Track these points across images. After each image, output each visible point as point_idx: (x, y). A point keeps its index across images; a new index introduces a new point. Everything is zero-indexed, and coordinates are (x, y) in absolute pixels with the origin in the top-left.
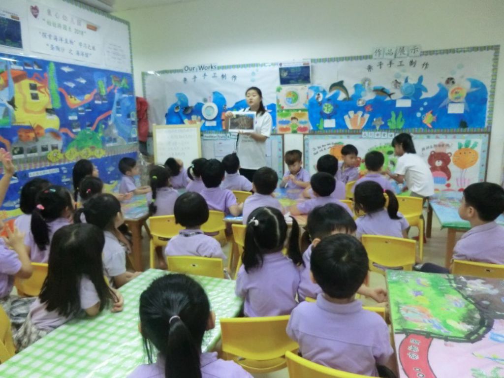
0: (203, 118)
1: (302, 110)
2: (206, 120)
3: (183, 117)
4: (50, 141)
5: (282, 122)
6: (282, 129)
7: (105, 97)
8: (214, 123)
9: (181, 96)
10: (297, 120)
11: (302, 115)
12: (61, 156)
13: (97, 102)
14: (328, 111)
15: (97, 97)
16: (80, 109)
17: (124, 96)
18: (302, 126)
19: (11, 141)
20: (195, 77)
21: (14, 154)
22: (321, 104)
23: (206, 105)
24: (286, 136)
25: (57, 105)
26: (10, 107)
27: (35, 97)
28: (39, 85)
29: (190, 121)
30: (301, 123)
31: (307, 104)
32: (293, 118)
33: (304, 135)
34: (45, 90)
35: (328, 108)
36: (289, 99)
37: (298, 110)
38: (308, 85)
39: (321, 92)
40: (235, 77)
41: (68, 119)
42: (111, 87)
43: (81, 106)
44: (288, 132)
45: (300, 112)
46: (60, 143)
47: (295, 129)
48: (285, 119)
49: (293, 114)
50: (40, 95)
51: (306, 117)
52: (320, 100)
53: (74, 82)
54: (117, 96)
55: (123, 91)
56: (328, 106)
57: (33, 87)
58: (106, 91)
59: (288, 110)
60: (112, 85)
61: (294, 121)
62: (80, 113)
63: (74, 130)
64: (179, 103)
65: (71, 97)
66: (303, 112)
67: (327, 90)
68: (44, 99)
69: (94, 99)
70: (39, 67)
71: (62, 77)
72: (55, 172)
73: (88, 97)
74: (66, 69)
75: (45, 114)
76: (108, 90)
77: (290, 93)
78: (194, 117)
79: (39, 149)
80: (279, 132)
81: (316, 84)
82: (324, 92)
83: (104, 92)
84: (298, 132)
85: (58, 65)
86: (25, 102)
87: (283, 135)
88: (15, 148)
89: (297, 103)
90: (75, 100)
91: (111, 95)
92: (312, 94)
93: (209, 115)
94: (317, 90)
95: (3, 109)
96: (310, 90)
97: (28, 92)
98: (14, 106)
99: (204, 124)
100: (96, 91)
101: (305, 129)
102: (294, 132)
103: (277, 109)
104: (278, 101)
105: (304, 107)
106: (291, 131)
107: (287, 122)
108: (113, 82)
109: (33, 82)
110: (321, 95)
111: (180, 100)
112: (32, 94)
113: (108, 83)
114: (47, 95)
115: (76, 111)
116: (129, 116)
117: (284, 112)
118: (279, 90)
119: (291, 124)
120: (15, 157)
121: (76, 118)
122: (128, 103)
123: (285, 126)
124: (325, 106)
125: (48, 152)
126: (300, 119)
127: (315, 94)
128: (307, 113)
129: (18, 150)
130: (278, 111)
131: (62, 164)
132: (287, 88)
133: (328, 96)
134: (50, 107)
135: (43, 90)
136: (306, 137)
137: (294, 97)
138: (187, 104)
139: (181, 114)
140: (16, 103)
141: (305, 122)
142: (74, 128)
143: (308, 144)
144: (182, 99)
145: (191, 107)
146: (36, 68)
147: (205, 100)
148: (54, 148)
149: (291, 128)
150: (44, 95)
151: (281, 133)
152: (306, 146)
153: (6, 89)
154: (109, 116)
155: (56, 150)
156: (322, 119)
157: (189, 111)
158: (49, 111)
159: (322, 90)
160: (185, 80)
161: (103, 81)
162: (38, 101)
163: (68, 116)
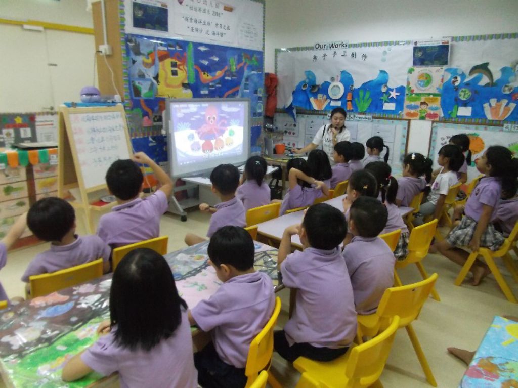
0: (328, 97)
1: (434, 95)
2: (331, 99)
3: (310, 95)
5: (410, 107)
6: (408, 114)
7: (234, 74)
8: (339, 104)
9: (309, 74)
10: (427, 105)
11: (433, 101)
13: (227, 78)
14: (464, 97)
15: (227, 73)
16: (211, 84)
17: (253, 72)
18: (432, 112)
19: (153, 111)
20: (325, 55)
21: (155, 121)
22: (457, 89)
23: (333, 84)
24: (413, 122)
25: (192, 81)
26: (155, 82)
27: (174, 73)
28: (178, 63)
29: (315, 100)
30: (432, 109)
31: (441, 88)
32: (422, 103)
33: (433, 122)
34: (184, 67)
35: (465, 94)
36: (421, 81)
37: (429, 94)
38: (445, 67)
39: (459, 75)
40: (365, 56)
42: (241, 65)
43: (212, 82)
44: (415, 118)
45: (431, 96)
47: (424, 115)
48: (413, 104)
49: (423, 99)
50: (179, 72)
51: (437, 104)
52: (457, 84)
53: (208, 60)
54: (246, 73)
55: (252, 68)
56: (465, 91)
57: (174, 65)
58: (236, 69)
59: (418, 94)
60: (242, 61)
61: (424, 107)
62: (211, 88)
64: (307, 81)
65: (204, 74)
66: (435, 97)
67: (467, 73)
68: (182, 75)
69: (225, 75)
70: (181, 47)
71: (198, 55)
73: (219, 74)
74: (202, 49)
75: (181, 88)
76: (238, 67)
77: (422, 76)
78: (320, 96)
80: (405, 117)
81: (454, 66)
82: (463, 76)
83: (234, 69)
84: (427, 119)
85: (196, 45)
86: (166, 78)
87: (409, 121)
88: (156, 116)
89: (429, 87)
90: (208, 76)
91: (240, 72)
92: (448, 77)
93: (335, 95)
94: (455, 73)
95: (149, 83)
96: (446, 72)
97: (169, 69)
98: (158, 82)
99: (330, 103)
100: (226, 68)
101: (435, 116)
102: (422, 118)
103: (407, 92)
104: (408, 83)
105: (437, 92)
106: (418, 117)
107: (416, 107)
108: (244, 60)
109: (174, 60)
110: (459, 79)
111: (308, 78)
112: (172, 71)
113: (239, 61)
114: (184, 71)
115: (208, 86)
116: (256, 92)
117: (413, 95)
118: (410, 71)
119: (420, 109)
120: (155, 124)
121: (207, 92)
122: (256, 79)
123: (412, 111)
124: (462, 91)
126: (430, 105)
127: (451, 77)
128: (439, 98)
129: (158, 118)
130: (407, 94)
132: (420, 70)
133: (466, 80)
134: (186, 82)
135: (181, 67)
136: (435, 124)
137: (428, 79)
138: (315, 82)
139: (308, 92)
140: (160, 79)
141: (436, 109)
143: (436, 133)
144: (310, 77)
145: (318, 86)
146: (178, 48)
147: (333, 79)
149: (419, 114)
150: (182, 71)
151: (407, 118)
152: (433, 135)
153: (153, 68)
154: (237, 91)
156: (456, 106)
157: (316, 90)
158: (185, 86)
159: (461, 73)
160: (315, 58)
161: (235, 58)
162: (176, 77)
163: (200, 91)
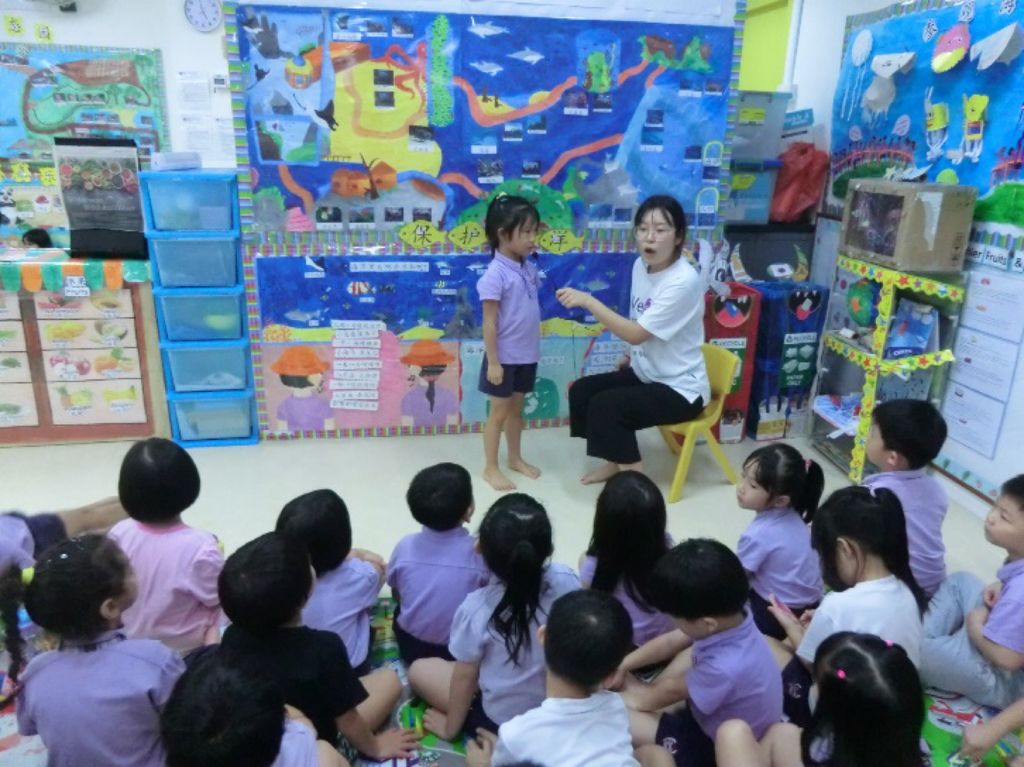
4: (410, 199)
7: (603, 99)
12: (438, 237)
13: (568, 111)
15: (573, 97)
16: (508, 128)
17: (686, 93)
19: (315, 195)
21: (320, 220)
25: (444, 118)
26: (322, 123)
27: (386, 100)
28: (398, 72)
34: (416, 82)
41: (469, 151)
42: (636, 70)
43: (515, 121)
46: (438, 207)
50: (399, 95)
55: (680, 80)
57: (384, 78)
58: (612, 83)
60: (637, 61)
63: (482, 180)
65: (486, 100)
68: (408, 105)
69: (562, 104)
70: (406, 28)
71: (469, 48)
72: (417, 270)
73: (539, 100)
74: (482, 31)
75: (407, 137)
76: (621, 78)
79: (379, 214)
83: (602, 84)
85: (459, 22)
86: (357, 113)
88: (325, 209)
90: (498, 105)
91: (627, 94)
95: (305, 126)
97: (369, 90)
98: (330, 120)
100: (572, 82)
108: (645, 56)
109: (383, 66)
112: (377, 94)
113: (627, 60)
114: (418, 96)
115: (498, 133)
116: (695, 152)
120: (320, 226)
121: (493, 150)
122: (697, 114)
125: (401, 223)
129: (330, 212)
131: (441, 253)
134: (423, 122)
135: (409, 83)
140: (337, 116)
142: (484, 175)
146: (396, 32)
148: (422, 216)
150: (409, 95)
153: (315, 88)
154: (613, 150)
155: (422, 223)
158: (415, 131)
161: (607, 54)
162: (391, 109)
163: (469, 146)
